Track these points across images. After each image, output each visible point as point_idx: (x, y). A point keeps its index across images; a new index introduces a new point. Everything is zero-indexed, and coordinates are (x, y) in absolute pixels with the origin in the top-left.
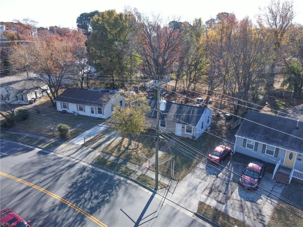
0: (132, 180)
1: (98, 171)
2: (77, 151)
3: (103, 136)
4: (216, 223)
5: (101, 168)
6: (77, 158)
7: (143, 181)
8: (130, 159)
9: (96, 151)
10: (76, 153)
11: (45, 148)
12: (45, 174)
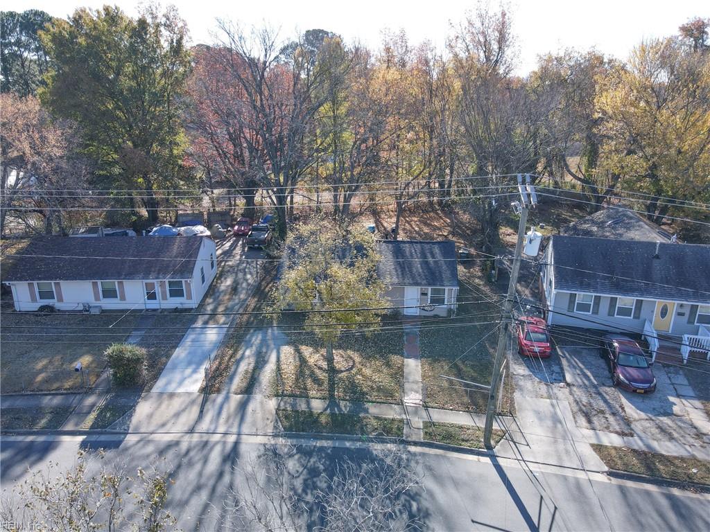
0: (416, 444)
1: (315, 447)
2: (201, 412)
3: (238, 356)
4: (660, 479)
5: (316, 438)
6: (222, 429)
7: (444, 438)
8: (364, 394)
9: (258, 397)
10: (208, 417)
11: (92, 427)
12: (183, 504)
